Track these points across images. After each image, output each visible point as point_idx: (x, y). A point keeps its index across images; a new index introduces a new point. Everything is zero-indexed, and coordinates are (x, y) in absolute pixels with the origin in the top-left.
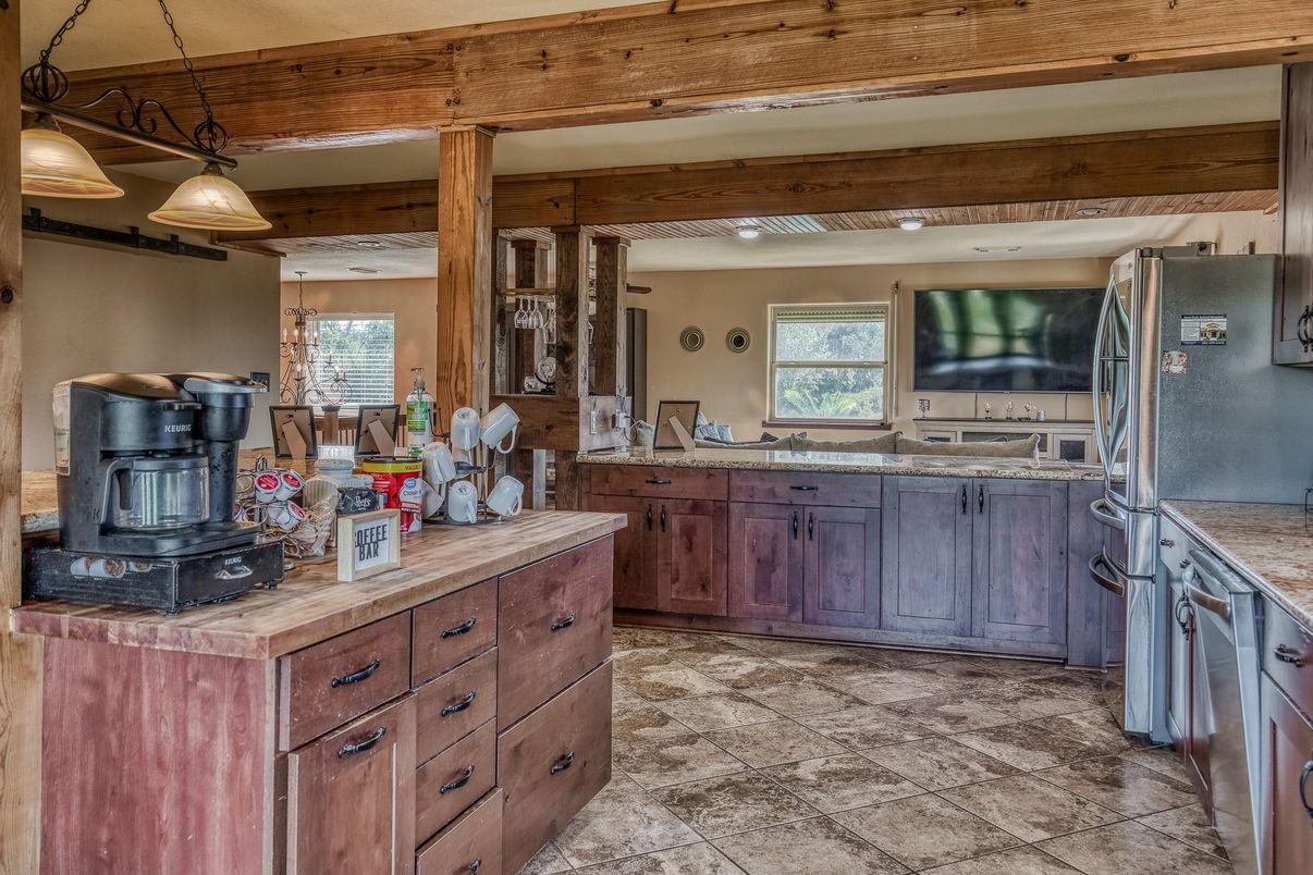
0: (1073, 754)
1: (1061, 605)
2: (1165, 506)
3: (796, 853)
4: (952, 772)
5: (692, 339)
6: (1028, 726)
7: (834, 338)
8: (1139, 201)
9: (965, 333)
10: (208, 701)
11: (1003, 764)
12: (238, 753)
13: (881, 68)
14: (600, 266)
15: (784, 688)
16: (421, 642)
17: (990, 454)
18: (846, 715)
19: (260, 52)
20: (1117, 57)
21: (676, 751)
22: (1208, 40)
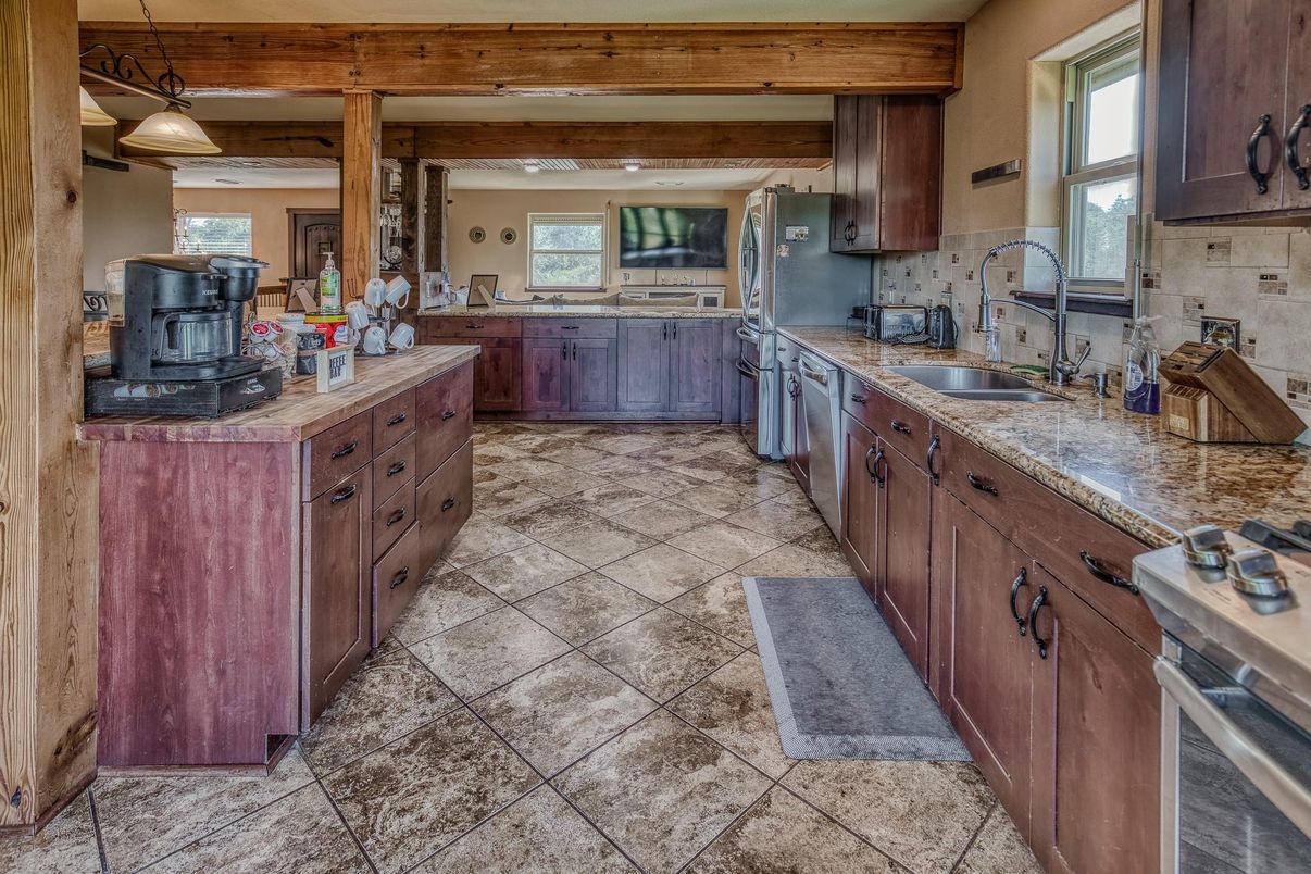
0: (734, 471)
1: (718, 389)
2: (779, 329)
3: (593, 541)
4: (671, 487)
5: (478, 235)
6: (707, 458)
7: (555, 235)
8: (758, 160)
9: (641, 233)
10: (244, 475)
11: (698, 480)
12: (269, 507)
13: (638, 77)
14: (430, 186)
15: (564, 450)
16: (378, 429)
17: (674, 304)
18: (605, 462)
19: (197, 24)
20: (765, 84)
21: (506, 494)
22: (809, 79)
